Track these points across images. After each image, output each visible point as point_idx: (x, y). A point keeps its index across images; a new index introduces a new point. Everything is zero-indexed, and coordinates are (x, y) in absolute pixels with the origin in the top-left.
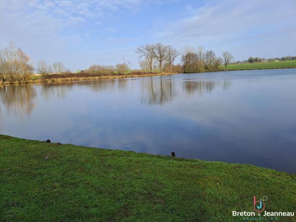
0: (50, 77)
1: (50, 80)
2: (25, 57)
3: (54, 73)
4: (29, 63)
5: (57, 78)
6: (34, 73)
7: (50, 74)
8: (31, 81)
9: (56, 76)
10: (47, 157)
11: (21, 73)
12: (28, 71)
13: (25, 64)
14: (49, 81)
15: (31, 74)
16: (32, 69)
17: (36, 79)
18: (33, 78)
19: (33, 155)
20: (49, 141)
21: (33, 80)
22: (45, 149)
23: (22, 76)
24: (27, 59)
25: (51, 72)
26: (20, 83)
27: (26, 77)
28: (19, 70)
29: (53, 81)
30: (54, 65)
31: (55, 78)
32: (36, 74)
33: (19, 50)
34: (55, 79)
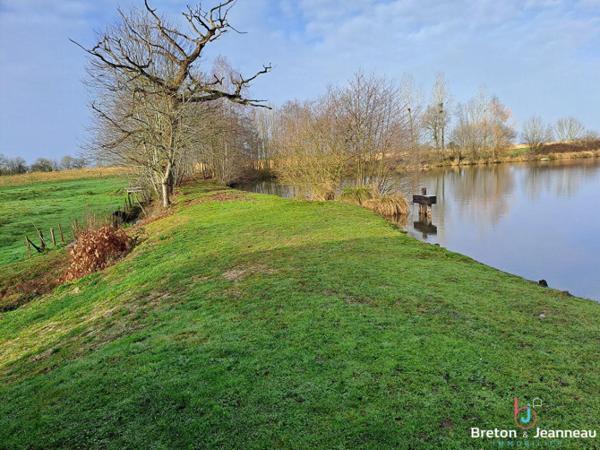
0: (545, 150)
1: (545, 157)
2: (502, 113)
3: (558, 141)
4: (508, 123)
5: (562, 152)
6: (516, 144)
7: (548, 144)
8: (508, 158)
9: (562, 148)
10: (542, 315)
11: (490, 143)
12: (505, 139)
13: (500, 127)
14: (544, 159)
15: (508, 145)
16: (512, 135)
17: (517, 155)
18: (512, 153)
19: (515, 304)
20: (543, 283)
21: (512, 156)
22: (537, 298)
23: (492, 149)
24: (504, 117)
25: (549, 140)
26: (487, 163)
27: (500, 151)
28: (487, 139)
29: (553, 159)
30: (560, 124)
31: (557, 151)
32: (518, 145)
33: (494, 100)
34: (557, 155)
